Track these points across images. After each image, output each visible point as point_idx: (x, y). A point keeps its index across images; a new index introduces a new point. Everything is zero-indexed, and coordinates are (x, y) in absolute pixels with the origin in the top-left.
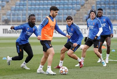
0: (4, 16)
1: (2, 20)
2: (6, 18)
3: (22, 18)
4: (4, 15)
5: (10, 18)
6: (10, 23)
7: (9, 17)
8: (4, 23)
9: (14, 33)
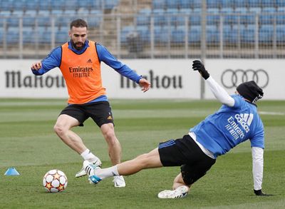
0: (125, 28)
1: (119, 40)
2: (135, 35)
3: (190, 32)
4: (128, 25)
5: (148, 32)
6: (147, 52)
7: (144, 29)
8: (126, 52)
9: (158, 86)
